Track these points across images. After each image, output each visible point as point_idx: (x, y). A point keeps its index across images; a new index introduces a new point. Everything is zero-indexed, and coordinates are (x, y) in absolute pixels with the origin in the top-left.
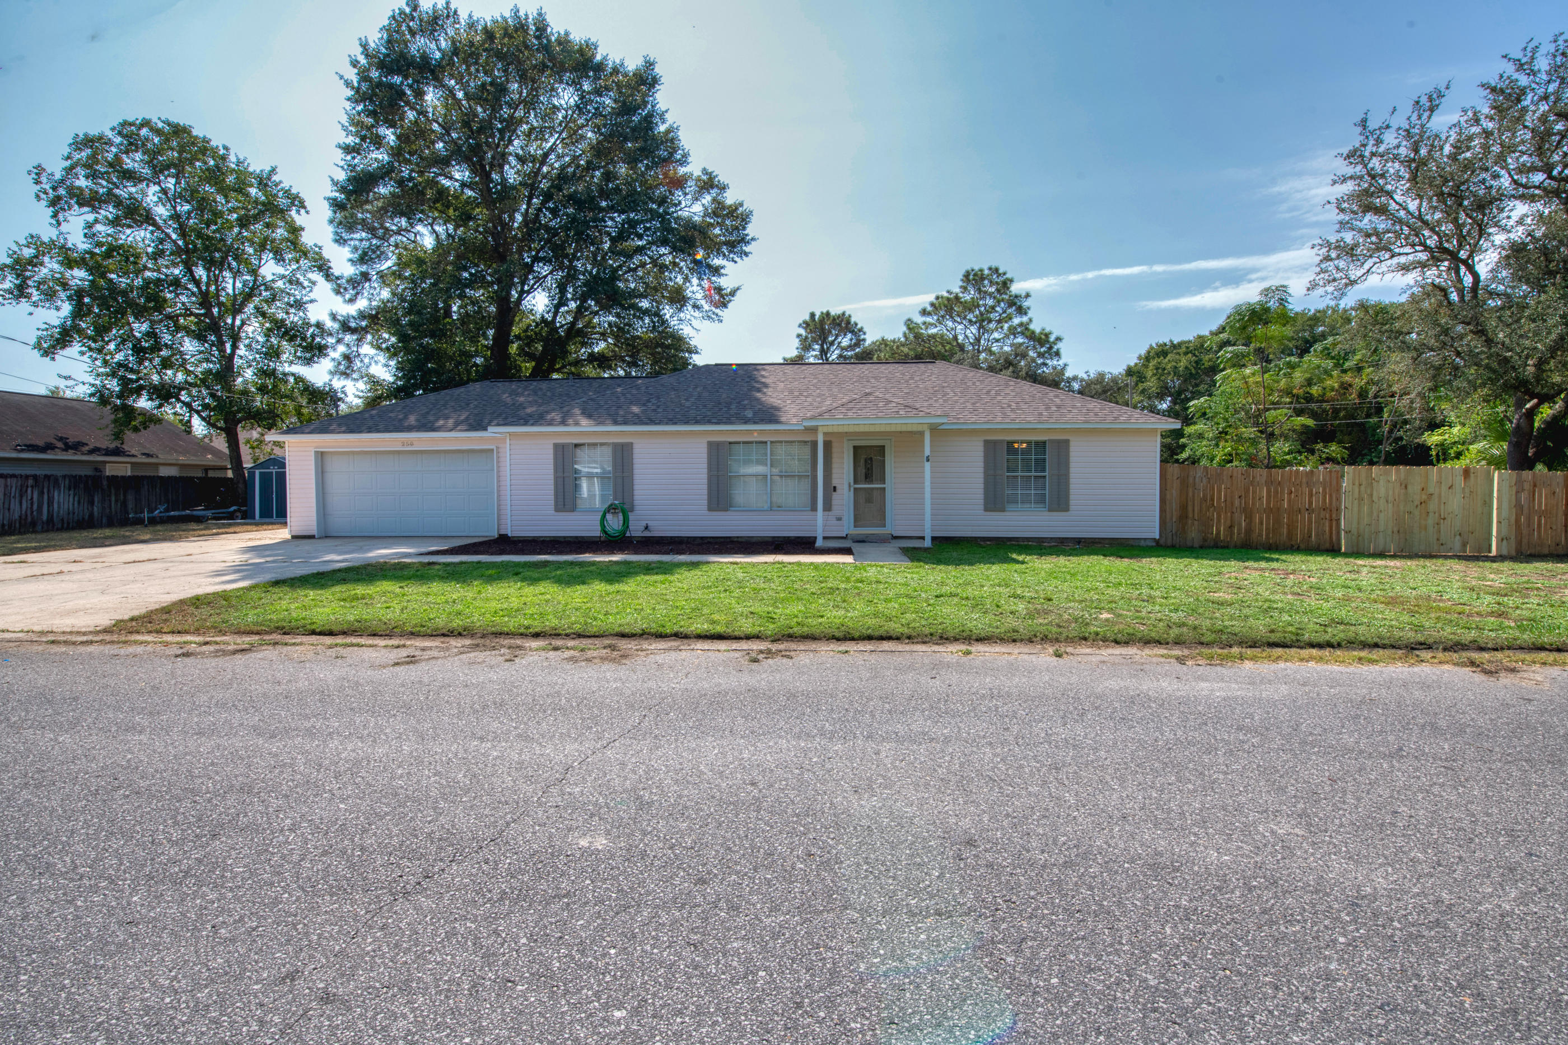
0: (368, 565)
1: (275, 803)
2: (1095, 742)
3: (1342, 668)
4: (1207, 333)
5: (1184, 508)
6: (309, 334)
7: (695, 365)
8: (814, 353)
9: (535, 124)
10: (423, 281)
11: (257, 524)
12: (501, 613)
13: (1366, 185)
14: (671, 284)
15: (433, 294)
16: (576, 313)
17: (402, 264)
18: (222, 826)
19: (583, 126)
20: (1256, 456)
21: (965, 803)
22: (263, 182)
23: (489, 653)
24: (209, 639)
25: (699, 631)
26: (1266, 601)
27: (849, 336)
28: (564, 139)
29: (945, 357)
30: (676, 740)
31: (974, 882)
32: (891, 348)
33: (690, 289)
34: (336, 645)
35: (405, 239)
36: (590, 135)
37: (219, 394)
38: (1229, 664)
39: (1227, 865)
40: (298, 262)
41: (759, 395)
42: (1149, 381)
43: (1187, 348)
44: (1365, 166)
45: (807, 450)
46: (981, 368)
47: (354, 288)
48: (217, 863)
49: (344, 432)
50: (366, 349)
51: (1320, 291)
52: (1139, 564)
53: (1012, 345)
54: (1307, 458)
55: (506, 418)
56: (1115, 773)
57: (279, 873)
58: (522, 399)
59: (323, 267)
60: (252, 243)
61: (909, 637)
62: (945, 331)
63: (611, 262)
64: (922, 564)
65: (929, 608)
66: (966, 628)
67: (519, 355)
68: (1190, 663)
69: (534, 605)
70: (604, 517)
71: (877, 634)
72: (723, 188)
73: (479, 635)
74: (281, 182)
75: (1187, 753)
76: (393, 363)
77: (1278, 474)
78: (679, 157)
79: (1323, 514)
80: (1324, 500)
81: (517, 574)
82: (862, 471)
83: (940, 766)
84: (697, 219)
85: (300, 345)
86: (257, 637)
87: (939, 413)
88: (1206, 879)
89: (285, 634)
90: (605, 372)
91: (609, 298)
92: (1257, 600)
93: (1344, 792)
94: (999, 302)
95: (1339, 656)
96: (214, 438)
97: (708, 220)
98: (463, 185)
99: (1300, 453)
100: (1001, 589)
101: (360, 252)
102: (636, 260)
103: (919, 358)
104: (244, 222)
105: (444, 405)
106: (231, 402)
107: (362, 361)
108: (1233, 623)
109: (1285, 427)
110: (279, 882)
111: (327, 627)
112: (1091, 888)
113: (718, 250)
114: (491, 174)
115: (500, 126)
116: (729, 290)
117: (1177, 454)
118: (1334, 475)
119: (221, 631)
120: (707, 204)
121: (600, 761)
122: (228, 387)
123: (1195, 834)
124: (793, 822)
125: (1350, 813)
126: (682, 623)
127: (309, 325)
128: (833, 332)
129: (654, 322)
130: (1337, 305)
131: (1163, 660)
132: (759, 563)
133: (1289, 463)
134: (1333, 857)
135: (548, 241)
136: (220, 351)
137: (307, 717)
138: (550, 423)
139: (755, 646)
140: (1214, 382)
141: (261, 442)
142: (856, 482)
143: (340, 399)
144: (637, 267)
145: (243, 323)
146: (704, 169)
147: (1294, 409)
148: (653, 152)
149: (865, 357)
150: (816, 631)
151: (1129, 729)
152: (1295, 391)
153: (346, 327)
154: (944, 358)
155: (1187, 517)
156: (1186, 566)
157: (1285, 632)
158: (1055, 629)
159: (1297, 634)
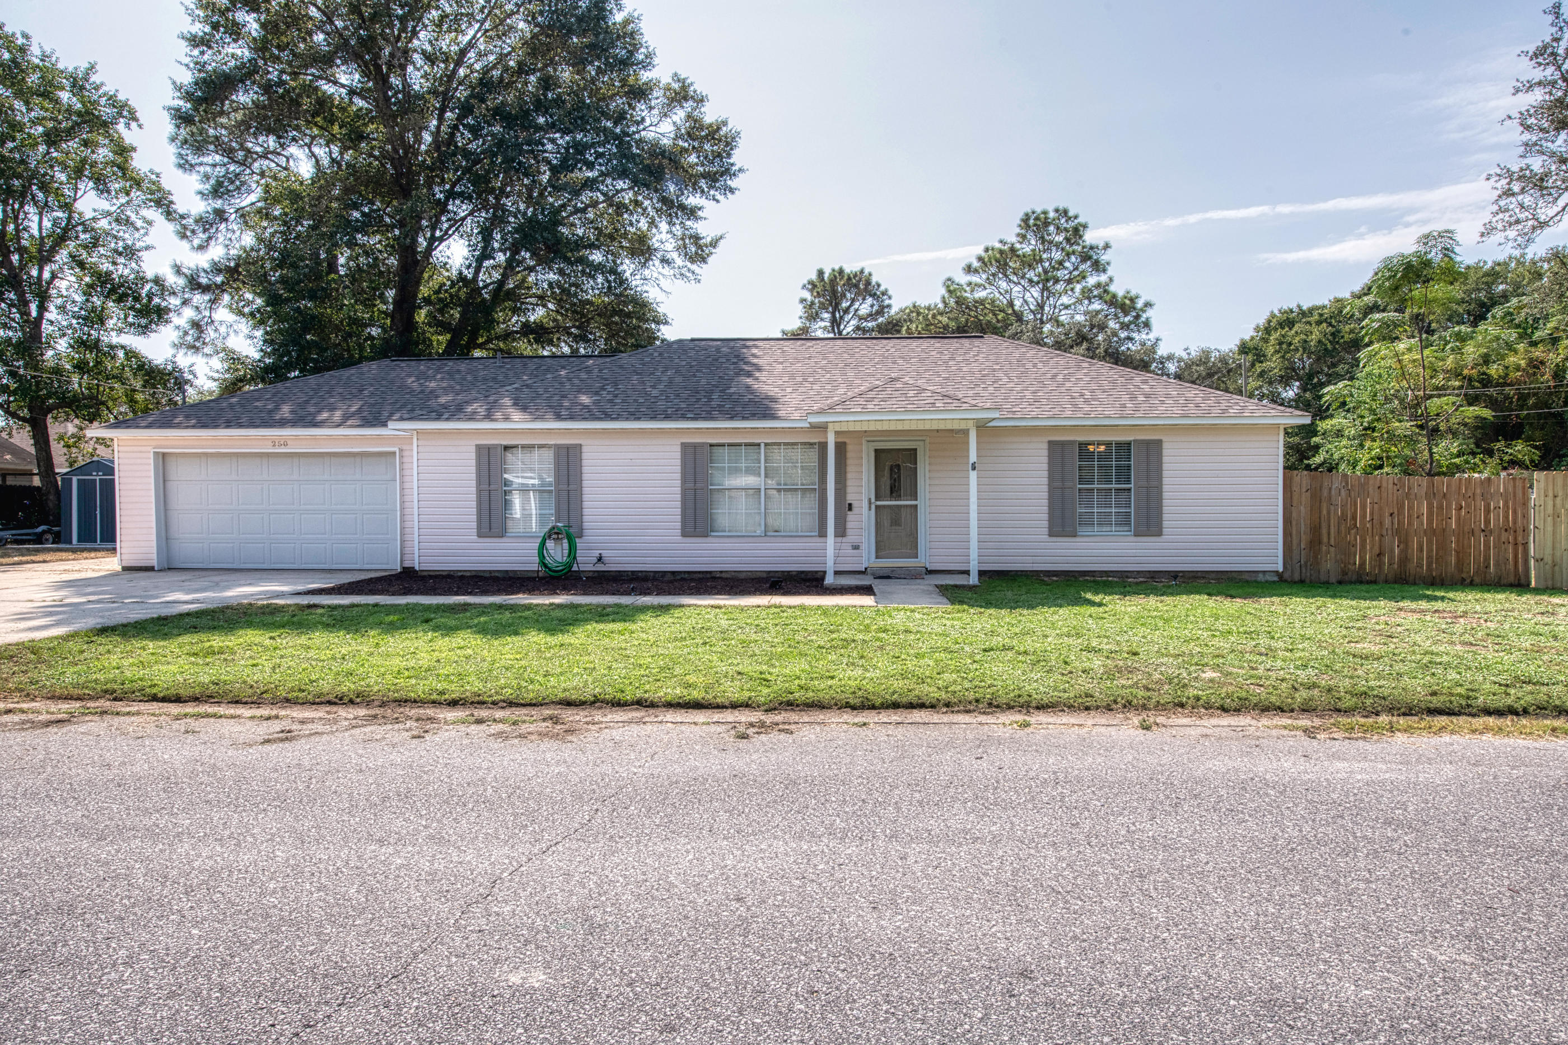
0: (227, 607)
1: (105, 928)
2: (1193, 841)
3: (1529, 743)
4: (1348, 295)
5: (1315, 530)
6: (144, 293)
7: (663, 341)
8: (823, 324)
9: (448, 10)
10: (298, 222)
11: (74, 551)
12: (407, 673)
13: (1560, 94)
14: (633, 230)
15: (313, 240)
16: (505, 268)
17: (270, 198)
18: (33, 959)
19: (513, 13)
20: (1415, 459)
21: (1019, 922)
22: (78, 85)
23: (390, 727)
24: (11, 706)
25: (669, 698)
26: (1426, 653)
27: (869, 300)
28: (487, 31)
29: (997, 330)
30: (638, 842)
31: (1029, 1025)
32: (926, 318)
33: (658, 237)
34: (186, 715)
35: (273, 165)
36: (522, 25)
37: (22, 371)
38: (1375, 737)
39: (1368, 1002)
40: (128, 194)
41: (749, 381)
42: (1270, 360)
43: (1321, 315)
44: (1559, 68)
45: (814, 454)
46: (1045, 345)
47: (205, 231)
48: (26, 1008)
49: (193, 427)
50: (222, 314)
51: (1498, 237)
52: (1256, 606)
53: (1086, 313)
54: (1483, 462)
55: (413, 410)
56: (1219, 882)
57: (110, 1023)
58: (433, 384)
59: (162, 201)
60: (65, 167)
61: (947, 705)
62: (997, 295)
63: (551, 200)
64: (965, 607)
65: (975, 666)
66: (1023, 692)
67: (430, 324)
68: (1322, 736)
69: (450, 662)
70: (543, 544)
71: (904, 700)
72: (700, 101)
73: (376, 703)
74: (102, 84)
75: (1316, 855)
76: (259, 333)
77: (1443, 483)
78: (641, 57)
79: (1504, 536)
80: (1506, 517)
81: (427, 621)
82: (886, 481)
83: (986, 874)
84: (665, 142)
85: (132, 308)
86: (78, 704)
87: (988, 405)
88: (1340, 1020)
89: (115, 699)
90: (544, 348)
91: (549, 249)
92: (1414, 652)
93: (1530, 907)
94: (1068, 255)
95: (1524, 726)
96: (14, 432)
97: (681, 143)
98: (352, 92)
99: (1474, 454)
100: (1070, 641)
101: (212, 181)
102: (586, 197)
103: (962, 331)
104: (52, 138)
105: (328, 392)
106: (38, 383)
107: (216, 330)
108: (1382, 682)
109: (1453, 420)
110: (110, 1035)
111: (173, 691)
112: (1184, 1032)
113: (695, 184)
114: (389, 77)
115: (400, 12)
116: (709, 239)
117: (1308, 459)
118: (1519, 483)
119: (28, 695)
120: (679, 122)
121: (537, 870)
122: (34, 363)
123: (1325, 962)
124: (791, 949)
125: (1537, 935)
126: (647, 687)
127: (143, 280)
128: (848, 295)
129: (609, 282)
130: (1523, 255)
131: (1286, 732)
132: (749, 607)
133: (1458, 468)
134: (1513, 991)
135: (467, 170)
136: (22, 314)
137: (147, 812)
138: (472, 418)
139: (744, 717)
140: (1358, 361)
141: (79, 439)
142: (877, 498)
143: (187, 382)
144: (587, 207)
145: (54, 276)
146: (676, 75)
147: (1465, 395)
148: (606, 50)
149: (891, 329)
150: (824, 696)
151: (1239, 824)
152: (1465, 372)
153: (194, 284)
154: (995, 331)
155: (1320, 543)
156: (1318, 608)
157: (1451, 694)
158: (1141, 693)
159: (1468, 698)
